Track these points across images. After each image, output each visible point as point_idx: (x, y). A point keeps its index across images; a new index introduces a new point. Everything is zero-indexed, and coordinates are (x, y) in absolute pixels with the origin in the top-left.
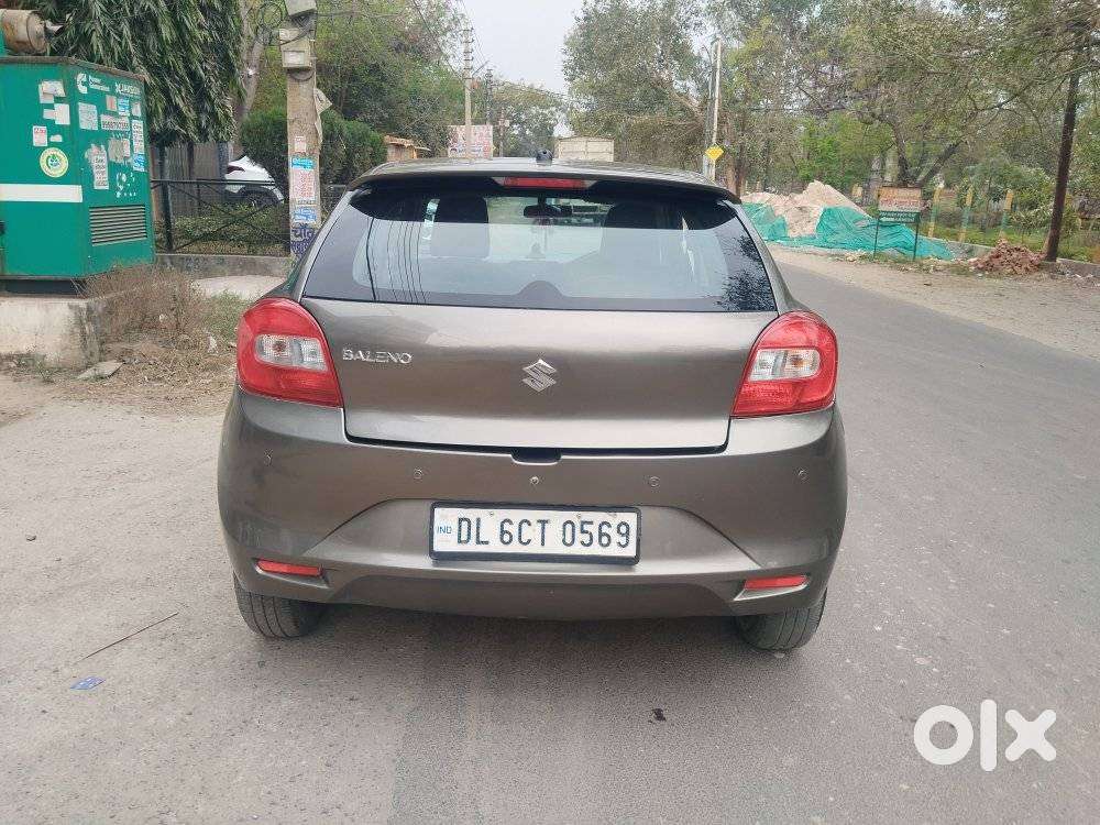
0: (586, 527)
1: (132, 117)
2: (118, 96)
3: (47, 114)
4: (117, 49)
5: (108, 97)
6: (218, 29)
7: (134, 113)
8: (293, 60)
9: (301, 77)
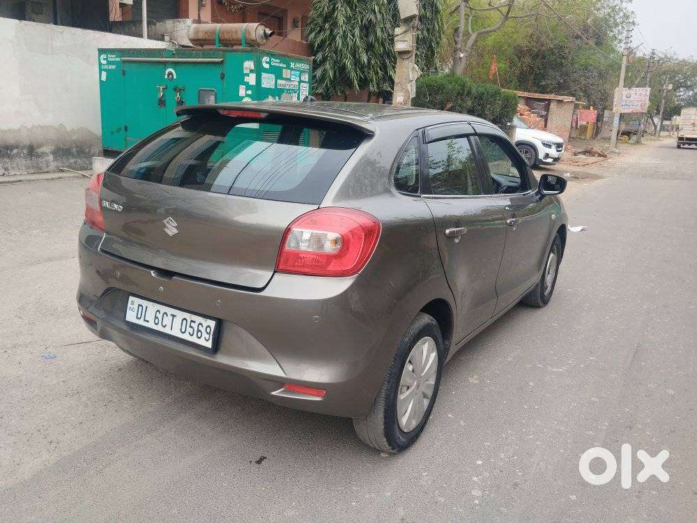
0: (193, 324)
1: (300, 82)
2: (292, 69)
3: (246, 79)
4: (351, 43)
5: (284, 70)
6: (428, 30)
7: (303, 79)
8: (400, 46)
9: (405, 57)
